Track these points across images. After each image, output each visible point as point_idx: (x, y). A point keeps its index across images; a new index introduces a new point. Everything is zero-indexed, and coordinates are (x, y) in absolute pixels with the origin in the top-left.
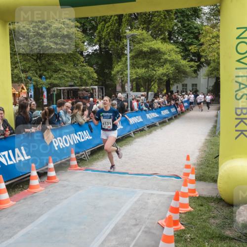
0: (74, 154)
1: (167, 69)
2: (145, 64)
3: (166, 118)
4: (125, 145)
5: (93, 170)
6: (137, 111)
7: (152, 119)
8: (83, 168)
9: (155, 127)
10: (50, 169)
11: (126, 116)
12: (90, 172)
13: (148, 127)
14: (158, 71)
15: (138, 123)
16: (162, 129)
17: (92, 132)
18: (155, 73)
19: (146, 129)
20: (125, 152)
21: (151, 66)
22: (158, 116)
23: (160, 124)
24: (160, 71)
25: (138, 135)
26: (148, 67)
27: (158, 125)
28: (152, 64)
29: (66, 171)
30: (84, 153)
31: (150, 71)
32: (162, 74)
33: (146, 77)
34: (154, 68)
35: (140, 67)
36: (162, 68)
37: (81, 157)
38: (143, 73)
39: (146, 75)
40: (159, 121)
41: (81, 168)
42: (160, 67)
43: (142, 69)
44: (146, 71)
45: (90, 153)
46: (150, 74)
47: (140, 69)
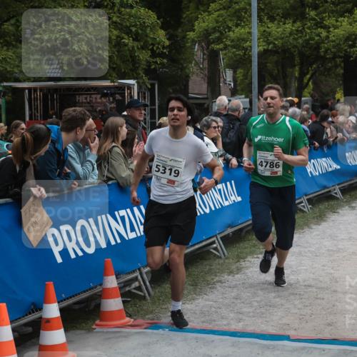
0: (114, 277)
2: (293, 8)
7: (322, 175)
8: (140, 321)
9: (332, 203)
10: (48, 321)
12: (167, 332)
14: (336, 27)
18: (324, 34)
19: (305, 206)
21: (313, 13)
22: (339, 167)
23: (344, 191)
26: (302, 17)
27: (339, 195)
28: (315, 7)
29: (90, 330)
30: (137, 274)
31: (309, 28)
32: (347, 39)
33: (295, 47)
34: (323, 19)
35: (278, 15)
36: (346, 19)
37: (127, 289)
38: (287, 37)
39: (295, 43)
40: (342, 183)
41: (135, 320)
42: (342, 15)
43: (284, 24)
44: (297, 31)
45: (150, 275)
46: (308, 37)
47: (279, 24)
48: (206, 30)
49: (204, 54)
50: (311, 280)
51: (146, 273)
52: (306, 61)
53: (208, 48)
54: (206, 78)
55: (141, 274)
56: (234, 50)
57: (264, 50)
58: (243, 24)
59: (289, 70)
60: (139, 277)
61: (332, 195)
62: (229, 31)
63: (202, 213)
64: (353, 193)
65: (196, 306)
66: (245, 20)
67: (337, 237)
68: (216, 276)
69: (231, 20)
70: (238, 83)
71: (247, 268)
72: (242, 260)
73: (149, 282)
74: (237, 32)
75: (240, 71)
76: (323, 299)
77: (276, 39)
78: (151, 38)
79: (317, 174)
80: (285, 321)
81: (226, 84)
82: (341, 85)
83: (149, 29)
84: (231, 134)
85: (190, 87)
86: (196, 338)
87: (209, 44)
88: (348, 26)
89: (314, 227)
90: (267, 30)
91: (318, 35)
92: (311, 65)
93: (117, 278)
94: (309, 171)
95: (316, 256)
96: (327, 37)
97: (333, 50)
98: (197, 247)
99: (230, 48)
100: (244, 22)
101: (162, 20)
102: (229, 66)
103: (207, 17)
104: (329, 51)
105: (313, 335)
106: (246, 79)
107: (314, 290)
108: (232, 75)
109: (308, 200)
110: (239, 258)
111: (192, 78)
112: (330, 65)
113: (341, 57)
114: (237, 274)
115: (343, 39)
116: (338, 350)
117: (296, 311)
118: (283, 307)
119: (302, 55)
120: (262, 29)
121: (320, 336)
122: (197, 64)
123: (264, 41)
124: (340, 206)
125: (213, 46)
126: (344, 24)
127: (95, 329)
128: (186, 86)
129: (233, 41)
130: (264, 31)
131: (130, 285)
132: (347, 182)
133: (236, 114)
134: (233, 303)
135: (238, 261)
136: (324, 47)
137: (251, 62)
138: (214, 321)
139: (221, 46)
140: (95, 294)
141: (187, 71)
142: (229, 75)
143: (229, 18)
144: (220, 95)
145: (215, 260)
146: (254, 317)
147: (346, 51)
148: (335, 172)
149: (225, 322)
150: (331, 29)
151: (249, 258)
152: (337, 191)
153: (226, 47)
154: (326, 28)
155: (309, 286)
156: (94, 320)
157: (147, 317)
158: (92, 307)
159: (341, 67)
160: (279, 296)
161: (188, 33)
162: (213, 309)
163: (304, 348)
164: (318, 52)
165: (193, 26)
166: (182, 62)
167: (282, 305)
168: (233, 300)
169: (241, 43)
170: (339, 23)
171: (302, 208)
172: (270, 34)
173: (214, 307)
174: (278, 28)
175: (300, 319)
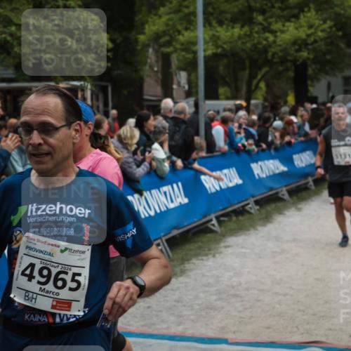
1: (310, 27)
2: (241, 12)
3: (306, 176)
4: (197, 255)
6: (224, 154)
7: (269, 177)
9: (279, 204)
11: (196, 165)
13: (257, 202)
14: (283, 32)
15: (229, 188)
16: (299, 210)
18: (271, 38)
19: (252, 208)
20: (204, 275)
21: (260, 18)
22: (285, 169)
23: (291, 193)
24: (290, 32)
25: (231, 225)
26: (251, 21)
27: (286, 196)
28: (263, 12)
31: (257, 33)
32: (294, 43)
33: (243, 50)
34: (270, 24)
35: (227, 19)
36: (292, 24)
38: (235, 41)
39: (243, 47)
40: (289, 185)
42: (289, 20)
43: (233, 28)
44: (245, 35)
46: (256, 42)
47: (227, 28)
48: (157, 34)
49: (158, 57)
52: (255, 66)
54: (159, 81)
56: (183, 53)
57: (213, 53)
58: (192, 28)
59: (240, 73)
62: (179, 35)
63: (147, 215)
64: (300, 195)
65: (137, 309)
67: (281, 238)
69: (181, 24)
70: (193, 85)
71: (191, 270)
72: (186, 262)
74: (185, 36)
77: (225, 43)
79: (264, 176)
80: (223, 324)
81: (180, 86)
82: (291, 88)
84: (177, 137)
85: (145, 89)
87: (160, 47)
88: (295, 31)
89: (260, 228)
90: (217, 34)
91: (266, 39)
92: (260, 69)
94: (256, 173)
95: (260, 258)
96: (275, 42)
97: (280, 54)
99: (179, 51)
102: (181, 69)
103: (157, 21)
104: (276, 56)
105: (252, 339)
107: (256, 292)
108: (186, 77)
109: (254, 201)
110: (184, 260)
112: (281, 68)
114: (181, 276)
115: (290, 43)
117: (237, 314)
118: (224, 310)
120: (211, 33)
121: (259, 339)
123: (213, 45)
124: (286, 208)
125: (163, 49)
126: (291, 28)
129: (182, 44)
130: (214, 35)
132: (293, 184)
133: (182, 116)
134: (174, 306)
135: (183, 264)
138: (154, 324)
139: (171, 49)
142: (183, 77)
143: (179, 22)
147: (293, 55)
148: (282, 174)
149: (165, 326)
150: (278, 34)
151: (194, 261)
152: (284, 193)
153: (176, 50)
154: (274, 32)
159: (292, 71)
160: (220, 299)
161: (139, 36)
162: (154, 313)
164: (266, 56)
165: (144, 28)
167: (223, 308)
168: (174, 303)
169: (190, 47)
170: (285, 28)
171: (249, 210)
172: (218, 38)
173: (155, 311)
174: (227, 32)
175: (240, 322)
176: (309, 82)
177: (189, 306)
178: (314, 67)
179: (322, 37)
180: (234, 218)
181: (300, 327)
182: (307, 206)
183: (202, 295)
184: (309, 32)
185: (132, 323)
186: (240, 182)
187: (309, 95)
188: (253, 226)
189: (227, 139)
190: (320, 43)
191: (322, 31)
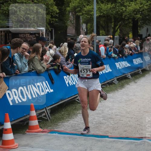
0: (35, 111)
1: (141, 4)
3: (138, 68)
5: (60, 133)
6: (104, 59)
7: (123, 69)
8: (45, 130)
9: (127, 80)
10: (6, 130)
12: (57, 134)
14: (129, 6)
15: (106, 73)
17: (53, 83)
18: (124, 9)
19: (116, 82)
22: (130, 65)
23: (132, 75)
25: (107, 89)
26: (115, 2)
27: (130, 77)
29: (24, 134)
30: (44, 110)
31: (118, 6)
32: (134, 11)
33: (112, 14)
34: (124, 3)
35: (105, 1)
36: (133, 3)
37: (40, 116)
38: (109, 10)
39: (112, 13)
41: (43, 129)
42: (132, 1)
43: (108, 4)
44: (113, 7)
45: (50, 111)
46: (117, 10)
47: (105, 4)
48: (75, 7)
49: (74, 17)
50: (118, 113)
51: (48, 110)
52: (116, 21)
53: (75, 15)
54: (75, 27)
55: (46, 110)
56: (86, 15)
57: (99, 15)
58: (90, 4)
59: (110, 24)
60: (45, 111)
61: (127, 77)
62: (84, 7)
63: (72, 84)
64: (135, 76)
65: (70, 123)
66: (91, 2)
67: (129, 94)
68: (78, 111)
69: (85, 3)
70: (88, 29)
73: (50, 114)
74: (88, 8)
75: (89, 25)
76: (123, 120)
77: (104, 11)
78: (51, 9)
79: (121, 68)
80: (106, 130)
81: (83, 30)
82: (131, 31)
83: (50, 6)
85: (68, 31)
86: (69, 137)
87: (76, 13)
88: (134, 6)
89: (119, 90)
90: (101, 7)
91: (122, 9)
92: (119, 22)
93: (36, 112)
94: (117, 67)
95: (120, 102)
96: (126, 10)
97: (128, 16)
98: (70, 98)
99: (84, 14)
100: (91, 4)
101: (55, 2)
102: (84, 22)
103: (75, 1)
104: (126, 16)
105: (118, 136)
106: (92, 28)
107: (119, 117)
108: (85, 26)
109: (117, 79)
111: (69, 27)
112: (127, 22)
113: (131, 19)
115: (132, 11)
116: (129, 142)
117: (112, 126)
118: (106, 124)
119: (115, 18)
120: (98, 7)
121: (121, 136)
122: (71, 21)
123: (99, 12)
124: (130, 82)
125: (77, 13)
126: (132, 5)
127: (26, 133)
128: (66, 30)
129: (86, 12)
130: (99, 7)
131: (41, 115)
132: (133, 71)
136: (125, 15)
137: (93, 20)
139: (81, 14)
140: (26, 119)
141: (67, 24)
142: (84, 26)
143: (84, 2)
144: (80, 34)
145: (77, 104)
146: (94, 128)
147: (133, 16)
148: (128, 67)
150: (127, 7)
152: (129, 75)
153: (83, 14)
154: (125, 6)
155: (117, 115)
156: (26, 129)
157: (49, 128)
158: (25, 124)
159: (132, 23)
160: (104, 119)
161: (67, 8)
162: (77, 125)
163: (114, 141)
164: (122, 17)
165: (69, 5)
166: (64, 20)
167: (106, 123)
169: (89, 13)
170: (130, 5)
171: (115, 82)
172: (101, 9)
173: (77, 124)
174: (105, 6)
175: (113, 129)
176: (139, 28)
177: (91, 122)
178: (141, 21)
179: (146, 9)
180: (108, 86)
181: (138, 131)
182: (139, 81)
183: (96, 118)
184: (141, 6)
185: (67, 129)
186: (111, 71)
187: (139, 34)
188: (116, 89)
189: (106, 52)
190: (145, 11)
191: (146, 6)
